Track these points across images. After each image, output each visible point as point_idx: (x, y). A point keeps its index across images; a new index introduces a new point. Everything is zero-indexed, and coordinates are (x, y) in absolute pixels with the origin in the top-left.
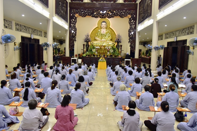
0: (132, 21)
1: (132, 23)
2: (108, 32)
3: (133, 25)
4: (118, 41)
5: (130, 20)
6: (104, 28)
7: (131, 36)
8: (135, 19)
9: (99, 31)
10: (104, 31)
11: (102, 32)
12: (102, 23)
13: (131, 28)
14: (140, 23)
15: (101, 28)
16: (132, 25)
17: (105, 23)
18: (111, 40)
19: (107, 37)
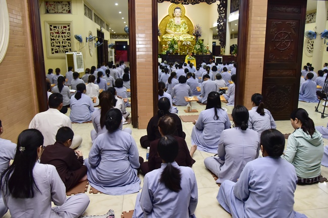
0: (222, 9)
1: (221, 11)
2: (184, 22)
3: (223, 14)
4: (197, 35)
5: (219, 7)
6: (178, 17)
7: (220, 28)
8: (225, 6)
9: (172, 22)
10: (178, 21)
11: (176, 23)
12: (176, 10)
13: (220, 18)
14: (233, 11)
15: (174, 17)
16: (221, 13)
17: (180, 10)
18: (188, 33)
19: (182, 29)
